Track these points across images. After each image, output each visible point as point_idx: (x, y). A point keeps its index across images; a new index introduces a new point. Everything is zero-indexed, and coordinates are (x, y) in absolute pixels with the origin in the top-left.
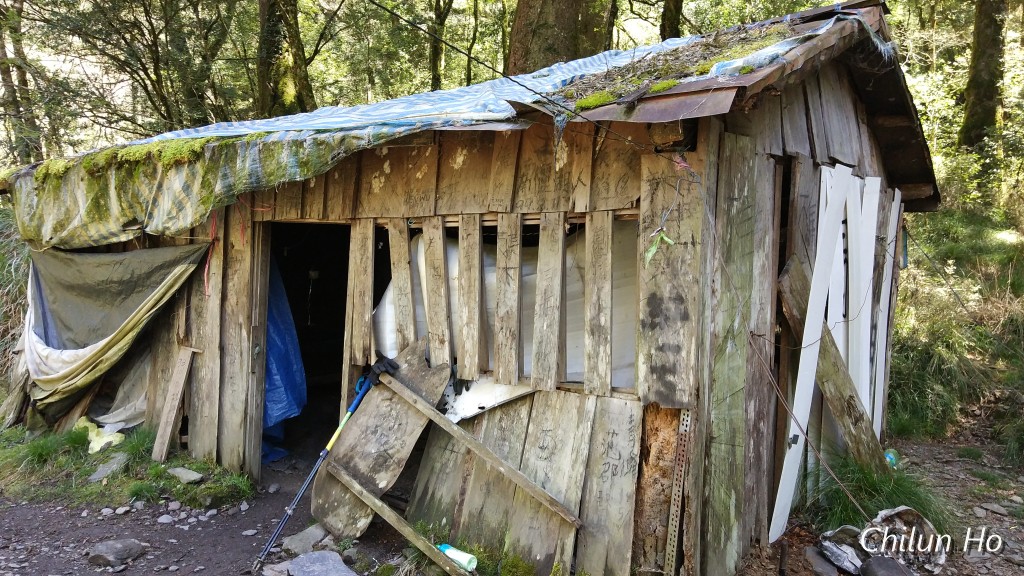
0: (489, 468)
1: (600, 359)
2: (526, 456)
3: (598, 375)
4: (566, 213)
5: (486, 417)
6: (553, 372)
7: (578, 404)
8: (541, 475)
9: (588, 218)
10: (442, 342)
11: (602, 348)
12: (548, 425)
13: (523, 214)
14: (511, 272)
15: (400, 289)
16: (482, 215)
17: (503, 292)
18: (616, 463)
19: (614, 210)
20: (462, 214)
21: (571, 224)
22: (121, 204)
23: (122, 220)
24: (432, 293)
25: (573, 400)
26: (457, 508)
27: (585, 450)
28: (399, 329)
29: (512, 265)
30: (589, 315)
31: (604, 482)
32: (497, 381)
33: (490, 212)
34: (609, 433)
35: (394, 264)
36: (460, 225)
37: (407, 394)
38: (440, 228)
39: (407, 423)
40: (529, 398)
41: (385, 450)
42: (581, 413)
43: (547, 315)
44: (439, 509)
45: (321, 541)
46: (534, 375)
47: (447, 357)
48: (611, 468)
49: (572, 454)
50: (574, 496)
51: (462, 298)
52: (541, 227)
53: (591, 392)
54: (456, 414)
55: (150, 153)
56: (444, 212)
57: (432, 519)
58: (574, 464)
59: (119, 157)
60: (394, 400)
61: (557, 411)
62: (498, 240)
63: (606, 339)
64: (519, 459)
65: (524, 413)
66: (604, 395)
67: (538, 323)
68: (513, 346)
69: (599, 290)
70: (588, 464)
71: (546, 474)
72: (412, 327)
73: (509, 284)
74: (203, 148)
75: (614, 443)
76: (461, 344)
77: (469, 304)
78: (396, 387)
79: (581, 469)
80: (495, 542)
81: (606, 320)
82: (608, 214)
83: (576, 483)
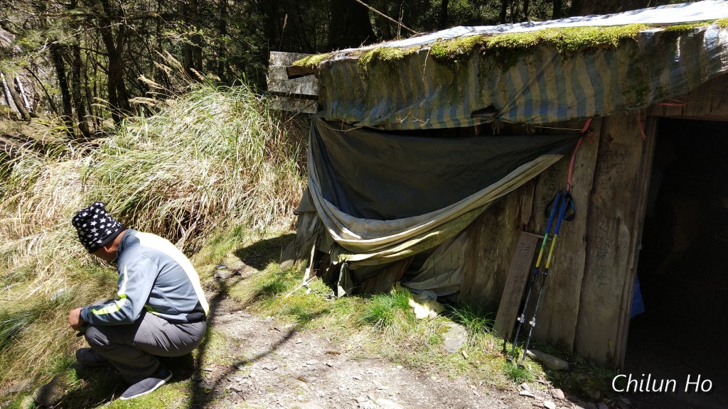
22: (480, 92)
23: (474, 107)
55: (542, 39)
59: (490, 44)
74: (638, 35)
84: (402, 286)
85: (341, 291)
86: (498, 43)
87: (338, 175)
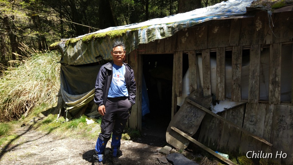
0: (229, 128)
1: (276, 92)
2: (245, 124)
3: (275, 97)
4: (261, 45)
5: (226, 112)
6: (258, 97)
7: (265, 107)
8: (252, 130)
9: (271, 46)
10: (208, 89)
11: (277, 89)
12: (254, 114)
13: (243, 46)
14: (239, 65)
15: (192, 73)
16: (226, 47)
17: (235, 72)
18: (285, 125)
19: (282, 43)
20: (218, 47)
21: (263, 48)
22: (96, 51)
23: (96, 56)
24: (205, 73)
25: (263, 106)
26: (218, 140)
27: (271, 122)
28: (191, 85)
29: (239, 63)
30: (271, 78)
31: (279, 132)
32: (233, 101)
33: (229, 46)
34: (280, 116)
35: (190, 65)
36: (217, 51)
37: (198, 105)
38: (209, 52)
39: (198, 114)
40: (244, 105)
41: (191, 123)
42: (267, 110)
43: (254, 79)
44: (211, 140)
45: (172, 150)
46: (249, 98)
47: (210, 93)
48: (282, 127)
49: (265, 123)
50: (267, 136)
51: (218, 75)
52: (251, 50)
53: (272, 103)
54: (215, 111)
55: (106, 35)
56: (211, 47)
57: (209, 143)
58: (266, 126)
59: (95, 37)
60: (192, 107)
61: (256, 109)
62: (232, 55)
63: (279, 86)
64: (242, 125)
65: (242, 110)
66: (278, 104)
67: (250, 81)
68: (239, 89)
69: (276, 69)
70: (272, 126)
71: (254, 130)
72: (196, 85)
73: (237, 69)
74: (126, 32)
75: (283, 120)
76: (217, 89)
77: (220, 76)
78: (193, 103)
79: (270, 128)
80: (235, 150)
81: (278, 79)
82: (280, 44)
83: (268, 132)
84: (85, 115)
85: (67, 120)
86: (97, 36)
87: (68, 81)
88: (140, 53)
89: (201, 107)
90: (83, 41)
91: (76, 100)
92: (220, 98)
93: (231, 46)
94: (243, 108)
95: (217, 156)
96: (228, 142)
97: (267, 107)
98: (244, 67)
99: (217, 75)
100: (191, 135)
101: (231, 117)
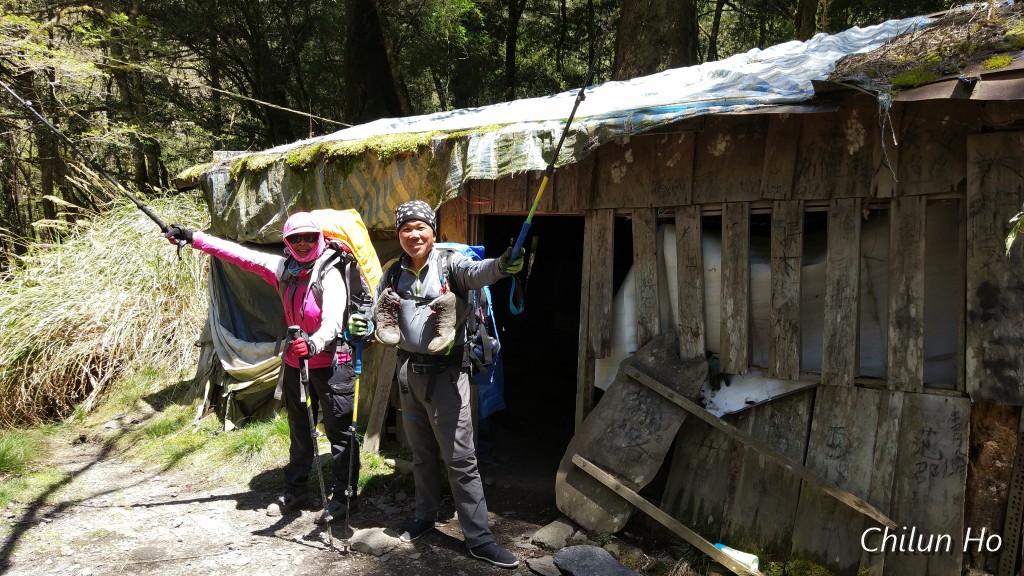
0: (762, 465)
1: (909, 353)
2: (811, 453)
3: (907, 370)
4: (863, 198)
5: (753, 413)
6: (851, 367)
7: (877, 400)
8: (833, 475)
9: (893, 205)
10: (696, 335)
11: (912, 342)
12: (839, 422)
13: (806, 201)
14: (792, 262)
15: (644, 281)
16: (751, 202)
17: (780, 283)
18: (937, 463)
19: (927, 195)
20: (726, 202)
21: (870, 211)
24: (686, 284)
25: (870, 397)
26: (726, 506)
27: (893, 449)
28: (641, 322)
29: (793, 255)
30: (894, 306)
31: (919, 483)
32: (774, 376)
33: (763, 200)
34: (923, 431)
35: (637, 255)
36: (724, 214)
37: (660, 388)
38: (698, 217)
39: (661, 418)
40: (811, 393)
41: (638, 445)
42: (883, 410)
43: (840, 307)
44: (702, 507)
45: (573, 535)
46: (825, 369)
47: (701, 350)
48: (928, 468)
49: (874, 453)
50: (881, 497)
51: (726, 290)
52: (830, 214)
53: (897, 388)
54: (717, 409)
55: (367, 147)
56: (703, 201)
57: (695, 517)
58: (878, 464)
59: (330, 152)
60: (641, 394)
61: (849, 408)
62: (773, 228)
63: (917, 332)
64: (802, 457)
65: (803, 409)
66: (915, 391)
67: (828, 316)
68: (795, 339)
69: (909, 279)
70: (897, 463)
71: (840, 474)
72: (657, 320)
73: (788, 274)
74: (430, 142)
75: (932, 442)
76: (725, 337)
77: (734, 296)
78: (646, 380)
79: (890, 469)
80: (779, 542)
81: (917, 312)
82: (920, 199)
83: (883, 483)
85: (229, 425)
86: (335, 151)
87: (234, 296)
88: (476, 212)
89: (671, 396)
90: (287, 166)
91: (260, 358)
92: (732, 365)
93: (766, 199)
94: (806, 401)
95: (718, 559)
96: (757, 512)
97: (881, 399)
98: (811, 269)
99: (722, 290)
100: (638, 485)
101: (767, 430)
